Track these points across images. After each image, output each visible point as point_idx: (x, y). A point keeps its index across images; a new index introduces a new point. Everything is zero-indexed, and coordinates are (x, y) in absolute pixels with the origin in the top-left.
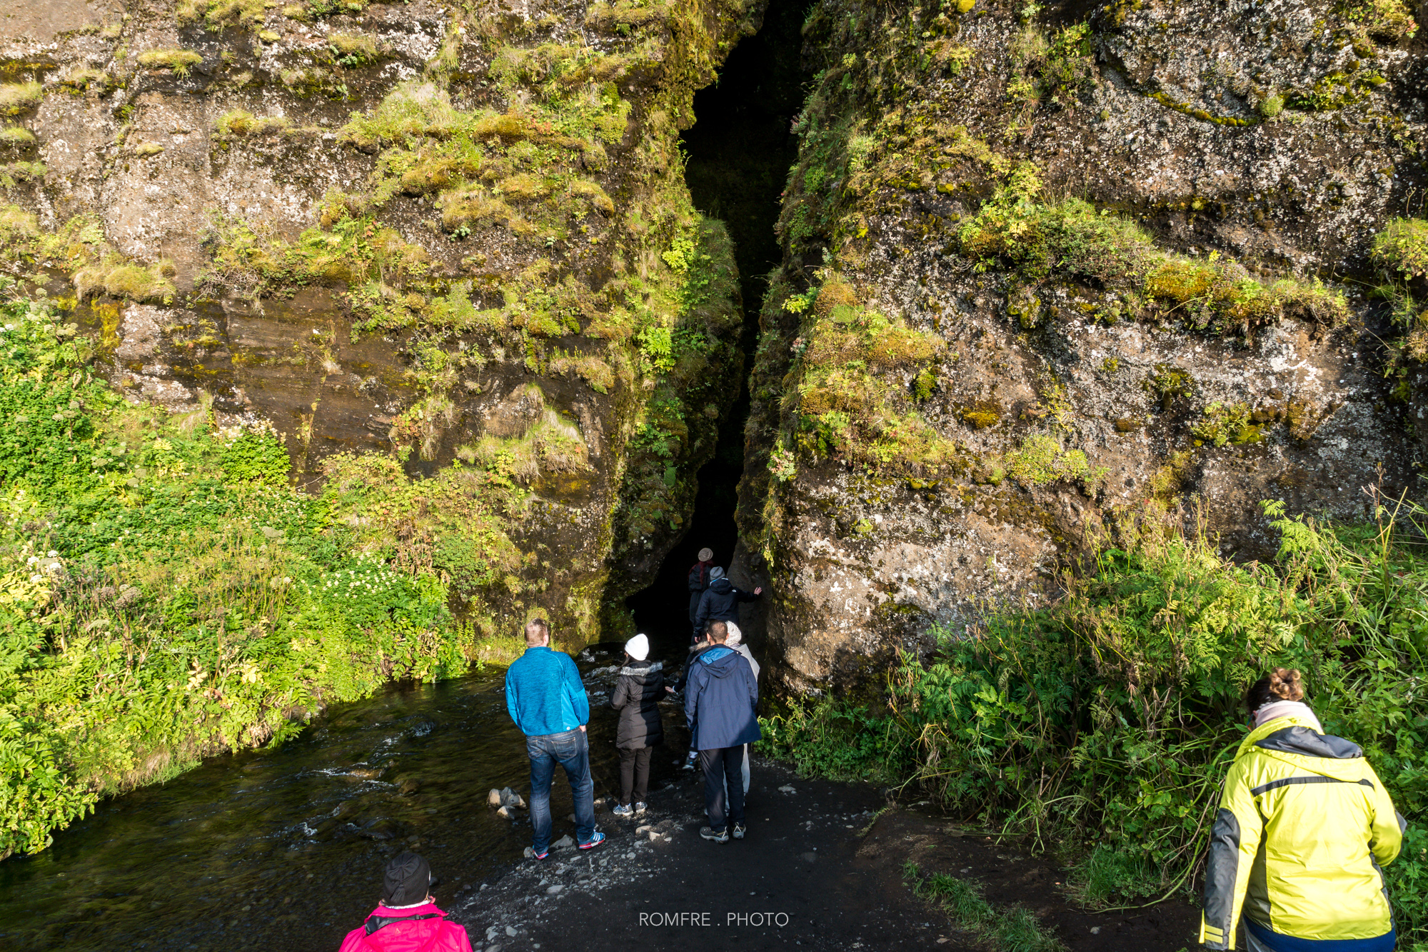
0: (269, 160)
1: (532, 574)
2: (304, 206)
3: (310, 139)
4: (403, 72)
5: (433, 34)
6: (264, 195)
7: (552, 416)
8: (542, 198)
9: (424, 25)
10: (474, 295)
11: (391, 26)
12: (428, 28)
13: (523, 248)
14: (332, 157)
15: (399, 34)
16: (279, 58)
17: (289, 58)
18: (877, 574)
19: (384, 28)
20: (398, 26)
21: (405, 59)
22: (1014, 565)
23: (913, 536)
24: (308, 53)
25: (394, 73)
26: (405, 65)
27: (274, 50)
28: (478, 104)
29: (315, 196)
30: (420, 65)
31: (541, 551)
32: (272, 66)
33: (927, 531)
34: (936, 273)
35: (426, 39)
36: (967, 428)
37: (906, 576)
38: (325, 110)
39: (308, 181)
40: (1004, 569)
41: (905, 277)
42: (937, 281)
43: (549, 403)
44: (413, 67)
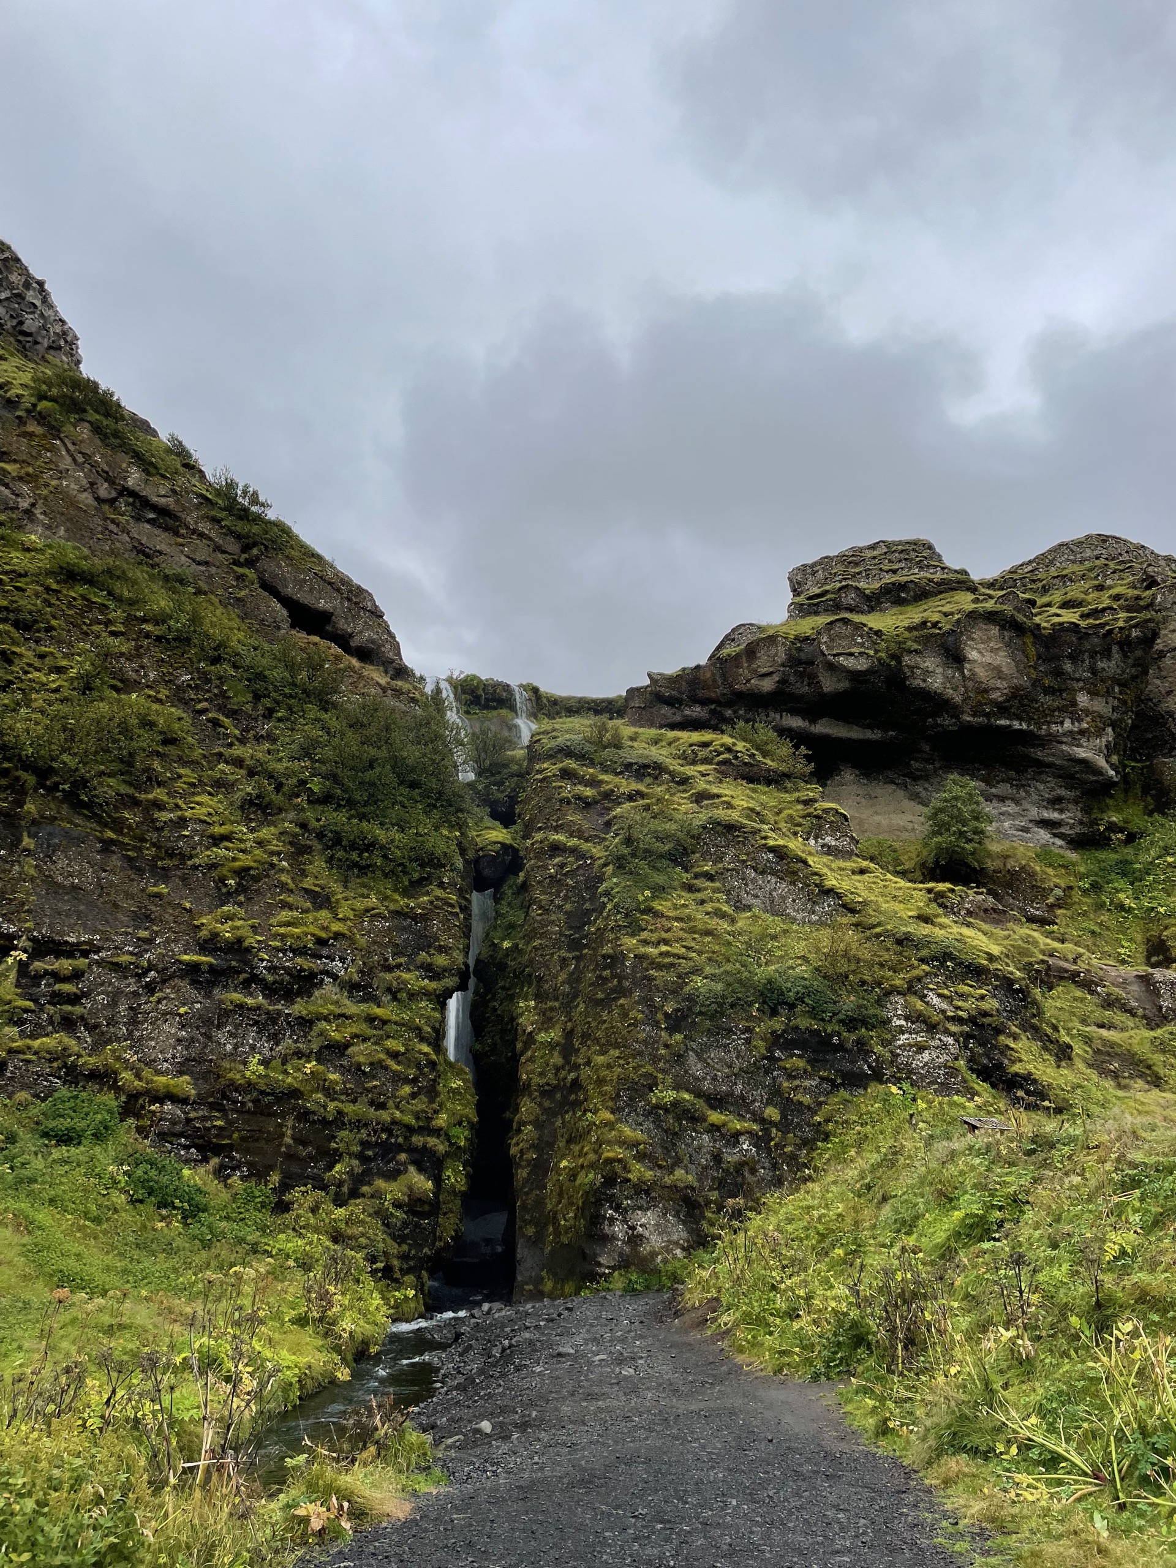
0: (256, 1023)
1: (404, 1257)
2: (271, 1049)
3: (279, 1013)
4: (327, 980)
5: (344, 963)
6: (251, 1041)
7: (412, 1169)
8: (403, 1054)
9: (340, 958)
10: (372, 1103)
11: (324, 957)
12: (343, 959)
13: (398, 1079)
14: (289, 1023)
15: (327, 961)
16: (265, 968)
17: (272, 969)
18: (629, 1223)
19: (320, 957)
20: (327, 958)
21: (328, 973)
22: (674, 1216)
23: (640, 1208)
24: (284, 968)
25: (322, 980)
26: (328, 977)
27: (264, 964)
28: (363, 1000)
29: (277, 1044)
30: (335, 977)
31: (409, 1245)
32: (261, 973)
33: (646, 1206)
34: (641, 1113)
35: (340, 965)
36: (657, 1168)
37: (639, 1223)
38: (283, 997)
39: (275, 1036)
40: (671, 1218)
41: (630, 1113)
42: (642, 1115)
43: (411, 1162)
44: (332, 978)
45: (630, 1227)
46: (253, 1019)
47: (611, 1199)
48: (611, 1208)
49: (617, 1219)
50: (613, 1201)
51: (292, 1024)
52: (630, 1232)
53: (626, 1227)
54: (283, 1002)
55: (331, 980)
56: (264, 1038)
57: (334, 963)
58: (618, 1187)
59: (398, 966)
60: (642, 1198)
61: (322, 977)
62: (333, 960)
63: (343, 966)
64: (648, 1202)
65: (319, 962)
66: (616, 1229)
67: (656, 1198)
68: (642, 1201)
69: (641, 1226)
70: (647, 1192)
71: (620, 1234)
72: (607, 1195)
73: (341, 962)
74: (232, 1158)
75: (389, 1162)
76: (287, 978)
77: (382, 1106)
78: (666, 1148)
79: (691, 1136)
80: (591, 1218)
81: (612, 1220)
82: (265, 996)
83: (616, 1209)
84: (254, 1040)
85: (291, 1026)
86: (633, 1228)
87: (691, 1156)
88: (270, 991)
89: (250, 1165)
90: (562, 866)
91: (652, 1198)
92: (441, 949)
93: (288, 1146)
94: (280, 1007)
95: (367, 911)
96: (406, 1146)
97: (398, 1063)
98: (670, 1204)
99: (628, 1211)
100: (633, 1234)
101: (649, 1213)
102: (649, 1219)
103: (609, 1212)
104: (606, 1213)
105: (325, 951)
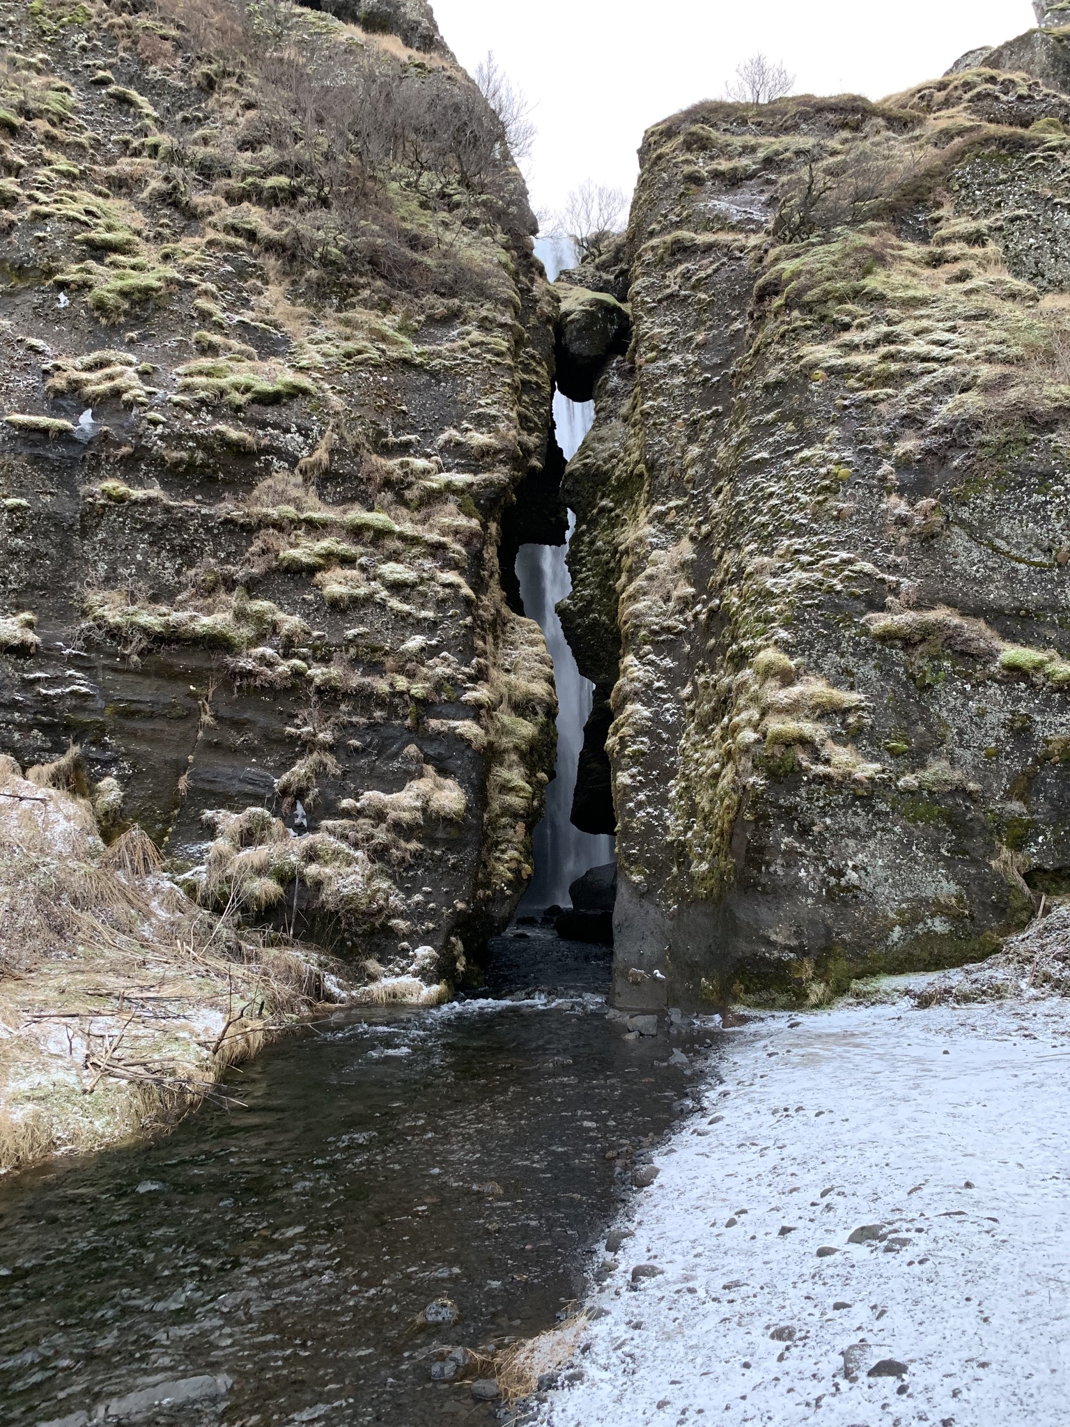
2: (178, 572)
3: (191, 513)
4: (276, 463)
5: (306, 436)
6: (139, 557)
7: (430, 769)
8: (415, 586)
9: (300, 428)
10: (355, 662)
11: (269, 424)
12: (304, 431)
13: (405, 623)
14: (209, 530)
15: (276, 432)
16: (162, 437)
17: (173, 439)
18: (830, 862)
19: (263, 425)
20: (275, 426)
21: (281, 453)
22: (927, 851)
23: (854, 833)
24: (193, 437)
25: (268, 464)
26: (280, 459)
27: (160, 429)
28: (344, 500)
29: (190, 565)
30: (293, 461)
31: (426, 894)
32: (155, 444)
33: (863, 830)
34: (851, 650)
35: (301, 439)
36: (887, 756)
37: (850, 863)
38: (199, 488)
39: (184, 551)
40: (921, 854)
41: (826, 651)
42: (852, 654)
43: (427, 759)
44: (286, 461)
45: (831, 871)
46: (141, 521)
47: (789, 814)
48: (790, 832)
49: (802, 855)
50: (795, 819)
51: (216, 531)
52: (833, 880)
53: (822, 869)
54: (199, 497)
55: (286, 465)
56: (164, 553)
57: (289, 436)
58: (803, 792)
59: (406, 446)
60: (855, 813)
61: (269, 458)
62: (287, 431)
63: (305, 442)
64: (870, 823)
65: (261, 432)
66: (802, 873)
67: (887, 814)
68: (857, 820)
69: (855, 868)
70: (867, 802)
71: (811, 884)
72: (780, 807)
73: (301, 434)
74: (105, 746)
76: (200, 455)
77: (375, 668)
78: (907, 717)
79: (963, 692)
80: (747, 851)
81: (792, 857)
82: (165, 486)
83: (805, 831)
84: (145, 554)
85: (214, 536)
86: (840, 874)
87: (961, 733)
88: (175, 476)
89: (136, 760)
91: (878, 814)
93: (209, 729)
94: (192, 504)
95: (349, 356)
96: (418, 733)
97: (406, 600)
98: (917, 827)
99: (826, 839)
100: (838, 885)
101: (871, 844)
102: (873, 856)
103: (786, 840)
104: (778, 843)
105: (270, 414)
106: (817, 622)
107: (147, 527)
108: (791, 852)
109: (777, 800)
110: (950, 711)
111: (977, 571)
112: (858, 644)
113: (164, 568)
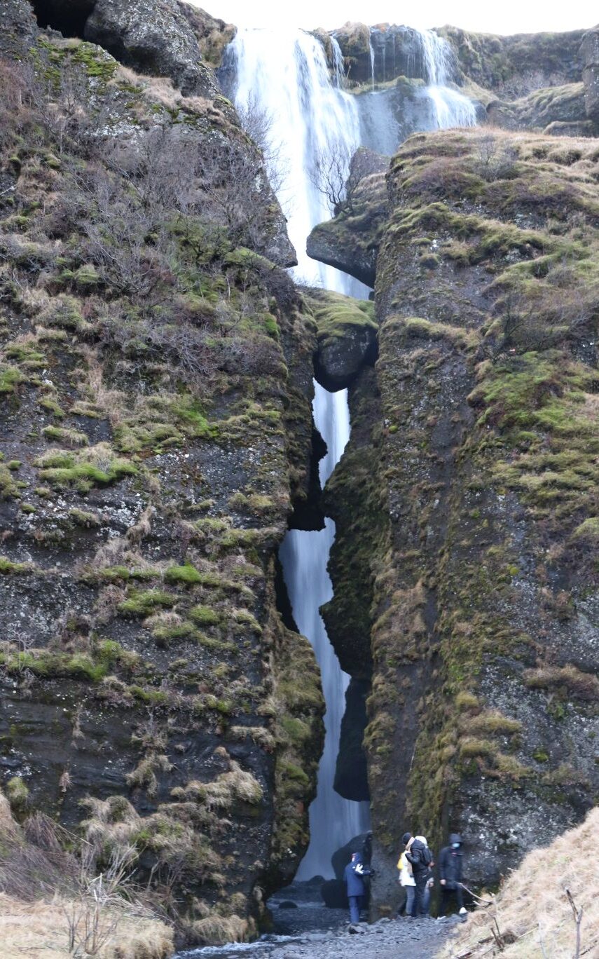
1: (232, 871)
2: (49, 623)
3: (55, 579)
4: (112, 532)
5: (133, 510)
6: (22, 614)
7: (234, 764)
8: (217, 623)
9: (128, 504)
10: (178, 686)
11: (106, 504)
12: (130, 506)
13: (211, 654)
14: (68, 590)
15: (111, 509)
16: (32, 522)
17: (41, 523)
18: (500, 830)
19: (102, 505)
20: (110, 504)
21: (114, 525)
22: (559, 822)
23: (514, 811)
24: (55, 521)
25: (106, 533)
26: (114, 529)
27: (31, 516)
28: (163, 557)
29: (56, 616)
30: (123, 529)
31: (236, 857)
32: (28, 528)
33: (520, 809)
34: (514, 693)
35: (128, 513)
36: (534, 762)
37: (512, 830)
38: (58, 557)
39: (52, 606)
40: (555, 824)
41: (499, 693)
42: (515, 696)
43: (233, 757)
44: (119, 530)
45: (500, 835)
46: (22, 587)
47: (474, 800)
48: (474, 811)
49: (482, 825)
50: (477, 803)
51: (73, 590)
52: (501, 841)
53: (494, 834)
54: (58, 564)
55: (119, 533)
56: (39, 610)
57: (120, 511)
58: (482, 787)
59: (205, 510)
60: (515, 799)
61: (106, 529)
62: (119, 507)
63: (132, 514)
64: (524, 805)
65: (100, 510)
66: (482, 837)
67: (534, 799)
68: (515, 803)
69: (515, 833)
70: (521, 792)
71: (488, 844)
72: (468, 796)
73: (129, 509)
74: (11, 756)
75: (207, 756)
76: (61, 533)
77: (191, 689)
78: (547, 737)
79: (580, 722)
80: (449, 824)
81: (475, 827)
82: (36, 557)
83: (482, 812)
84: (26, 612)
85: (72, 594)
86: (505, 836)
87: (580, 747)
88: (41, 549)
89: (33, 763)
90: (420, 361)
91: (529, 800)
92: (260, 486)
93: (79, 740)
94: (55, 570)
95: (159, 439)
96: (225, 738)
97: (211, 635)
98: (552, 807)
99: (497, 815)
100: (505, 843)
101: (525, 818)
102: (526, 825)
103: (472, 816)
104: (467, 817)
105: (107, 496)
106: (494, 674)
107: (27, 591)
108: (475, 825)
109: (466, 791)
110: (574, 733)
111: (593, 643)
112: (518, 690)
113: (40, 621)
